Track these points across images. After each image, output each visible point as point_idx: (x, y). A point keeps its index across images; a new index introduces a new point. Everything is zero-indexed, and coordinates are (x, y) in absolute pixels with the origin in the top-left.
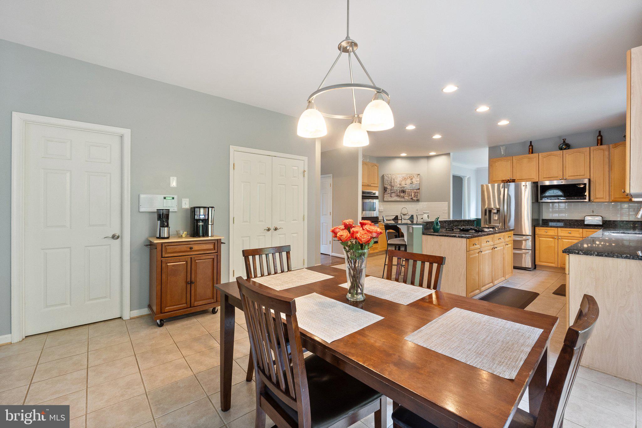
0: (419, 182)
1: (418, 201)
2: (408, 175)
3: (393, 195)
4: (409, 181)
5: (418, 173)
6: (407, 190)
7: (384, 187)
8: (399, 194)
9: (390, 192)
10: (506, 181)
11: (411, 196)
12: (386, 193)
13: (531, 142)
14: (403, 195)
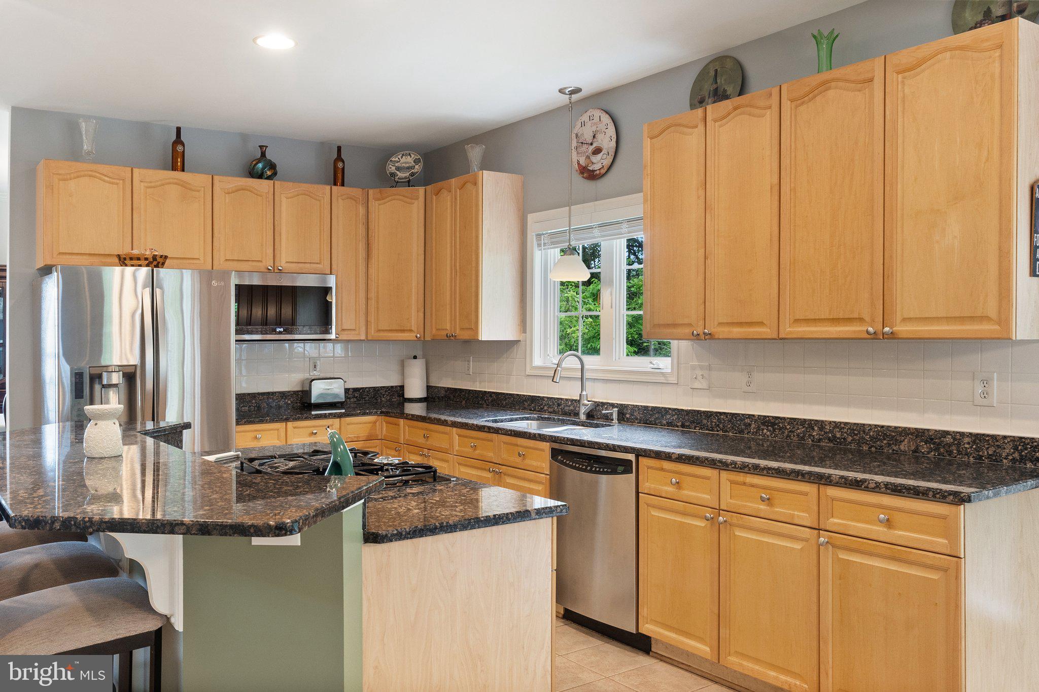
10: (146, 259)
13: (179, 130)
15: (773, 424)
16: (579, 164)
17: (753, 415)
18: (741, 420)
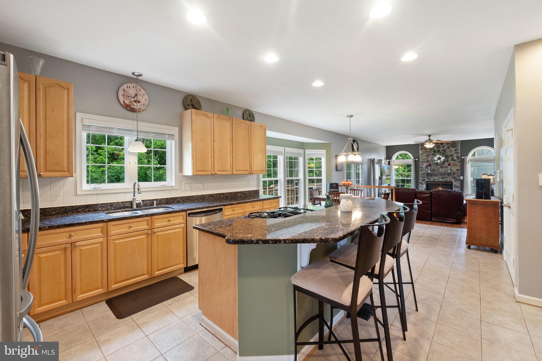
15: (212, 196)
16: (124, 102)
17: (207, 194)
18: (203, 196)
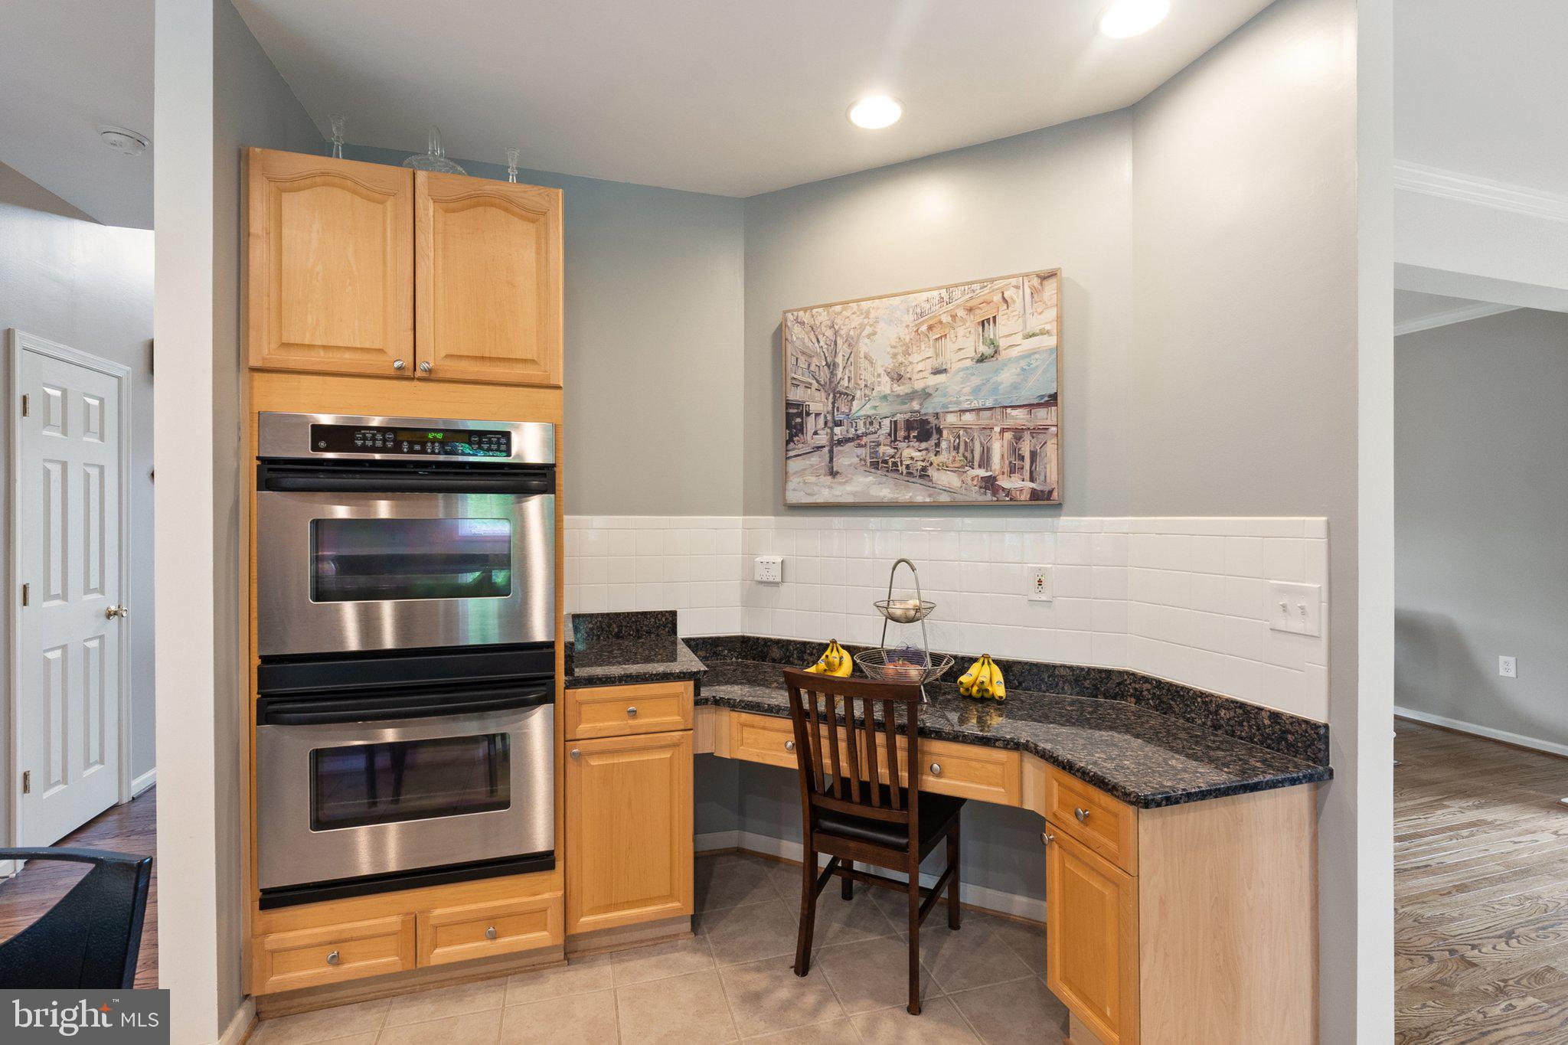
0: (1051, 341)
1: (1043, 501)
2: (957, 293)
3: (847, 458)
4: (965, 342)
5: (1045, 266)
6: (951, 419)
7: (789, 405)
8: (886, 450)
9: (823, 438)
11: (985, 462)
12: (800, 448)
14: (916, 454)
